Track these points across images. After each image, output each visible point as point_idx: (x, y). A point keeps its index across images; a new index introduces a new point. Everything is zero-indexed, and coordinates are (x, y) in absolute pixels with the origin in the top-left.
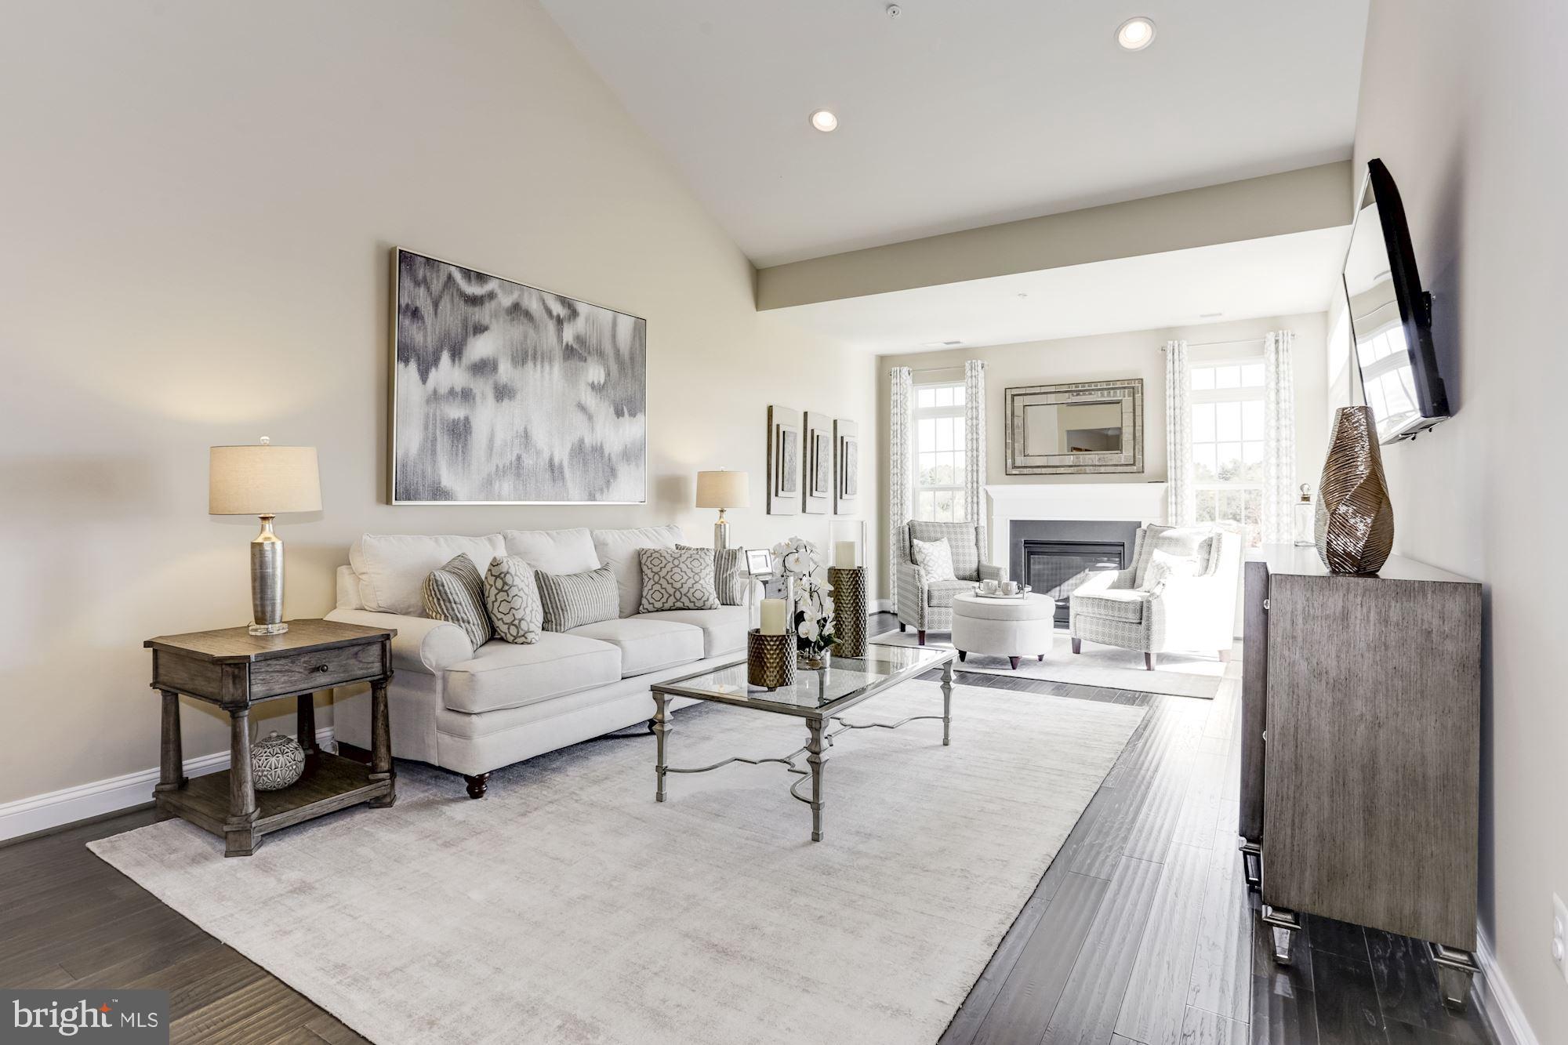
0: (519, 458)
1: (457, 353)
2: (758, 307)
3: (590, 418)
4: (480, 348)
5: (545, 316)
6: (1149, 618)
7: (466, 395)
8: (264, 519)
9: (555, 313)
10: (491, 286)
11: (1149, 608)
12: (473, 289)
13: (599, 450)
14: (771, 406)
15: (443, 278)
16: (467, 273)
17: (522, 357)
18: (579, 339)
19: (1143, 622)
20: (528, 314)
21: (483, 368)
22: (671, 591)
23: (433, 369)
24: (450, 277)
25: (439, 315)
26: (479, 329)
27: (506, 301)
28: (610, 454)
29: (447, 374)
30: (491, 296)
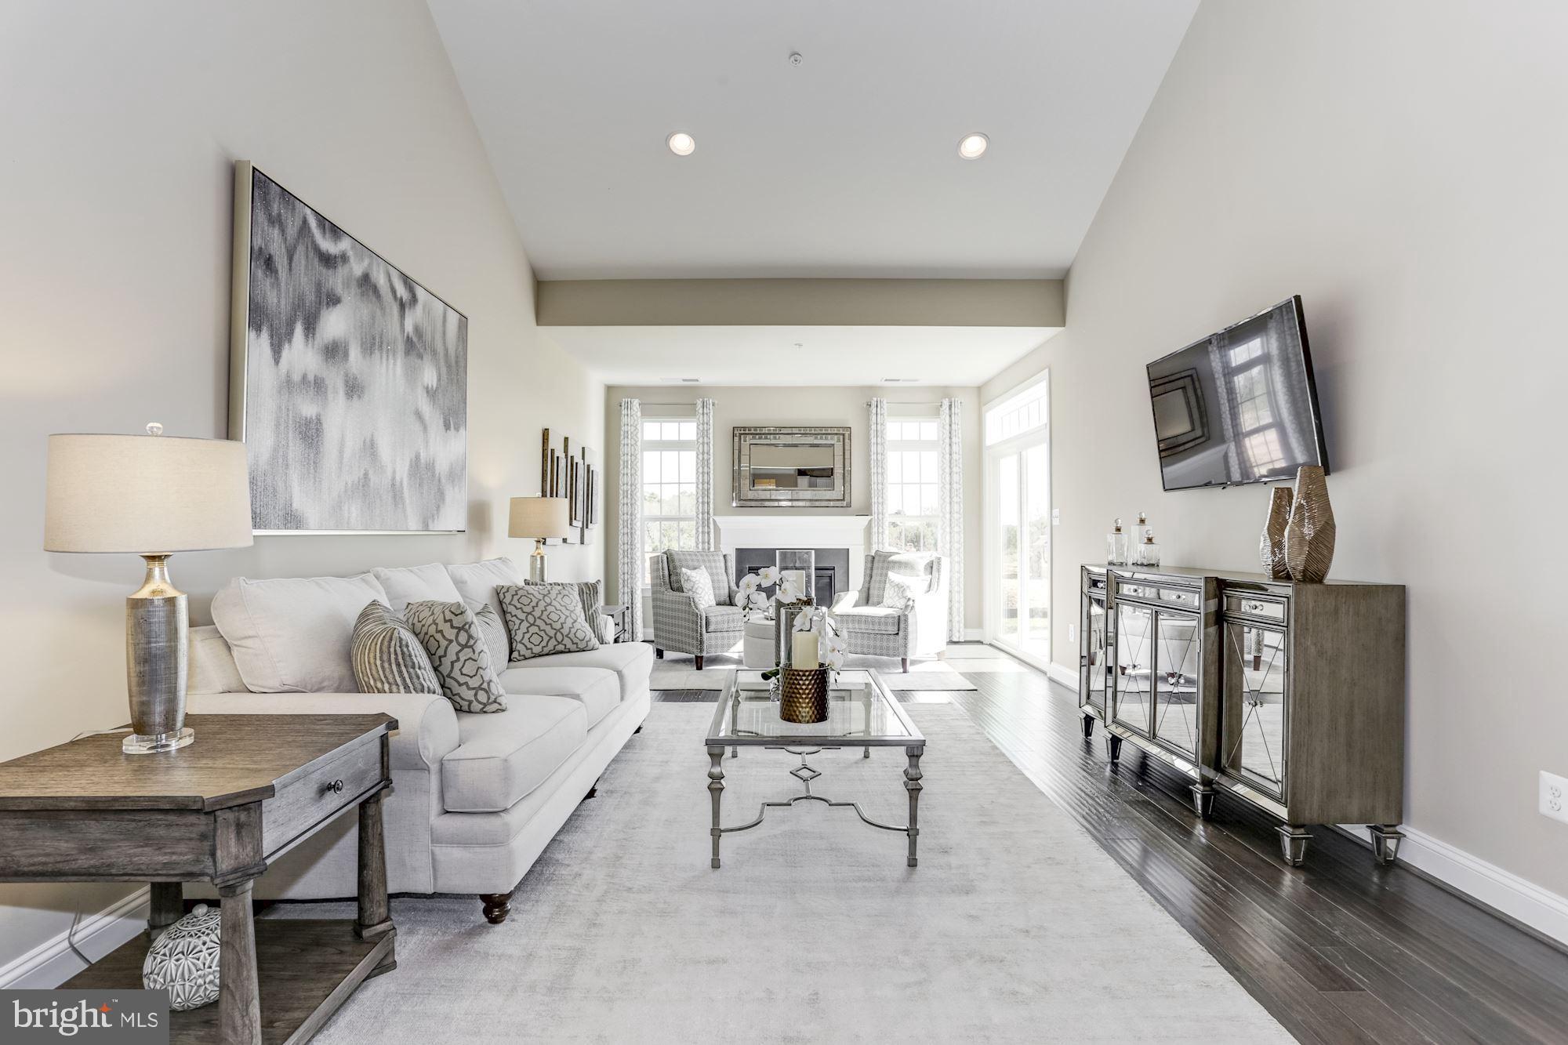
0: (366, 475)
1: (310, 328)
2: (539, 322)
3: (425, 428)
4: (335, 323)
5: (390, 295)
6: (906, 629)
7: (318, 386)
8: (152, 558)
9: (399, 296)
10: (345, 245)
11: (906, 621)
12: (327, 245)
13: (430, 467)
14: (547, 430)
15: (298, 222)
16: (322, 220)
17: (373, 344)
18: (417, 330)
19: (901, 633)
20: (375, 290)
21: (334, 352)
22: (552, 633)
23: (287, 346)
24: (305, 221)
25: (294, 272)
26: (334, 300)
27: (357, 268)
28: (439, 474)
29: (301, 355)
30: (344, 258)
